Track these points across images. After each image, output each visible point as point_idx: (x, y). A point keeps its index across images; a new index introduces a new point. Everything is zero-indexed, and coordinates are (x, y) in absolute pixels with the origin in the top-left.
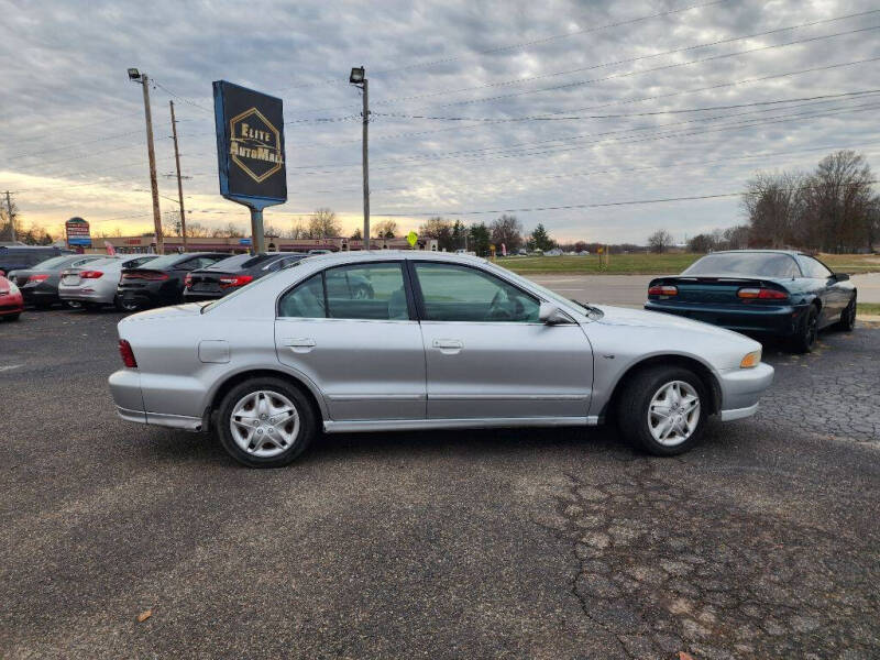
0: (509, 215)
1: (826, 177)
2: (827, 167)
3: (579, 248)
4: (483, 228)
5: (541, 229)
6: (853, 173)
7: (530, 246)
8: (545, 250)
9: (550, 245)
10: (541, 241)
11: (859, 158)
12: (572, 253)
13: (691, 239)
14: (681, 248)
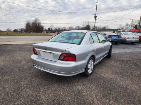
1: (35, 22)
11: (39, 20)
13: (14, 30)
14: (12, 31)
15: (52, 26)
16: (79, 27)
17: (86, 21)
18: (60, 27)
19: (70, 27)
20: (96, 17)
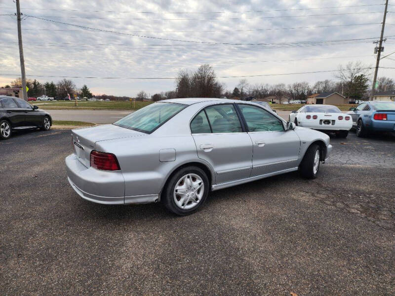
0: (67, 79)
1: (201, 74)
2: (201, 70)
3: (104, 97)
4: (52, 85)
5: (86, 87)
6: (209, 73)
7: (81, 96)
8: (89, 98)
9: (90, 96)
10: (86, 93)
11: (210, 68)
12: (102, 100)
13: (153, 95)
14: (148, 99)
15: (243, 82)
16: (326, 82)
17: (350, 65)
18: (267, 85)
19: (299, 85)
20: (380, 50)
